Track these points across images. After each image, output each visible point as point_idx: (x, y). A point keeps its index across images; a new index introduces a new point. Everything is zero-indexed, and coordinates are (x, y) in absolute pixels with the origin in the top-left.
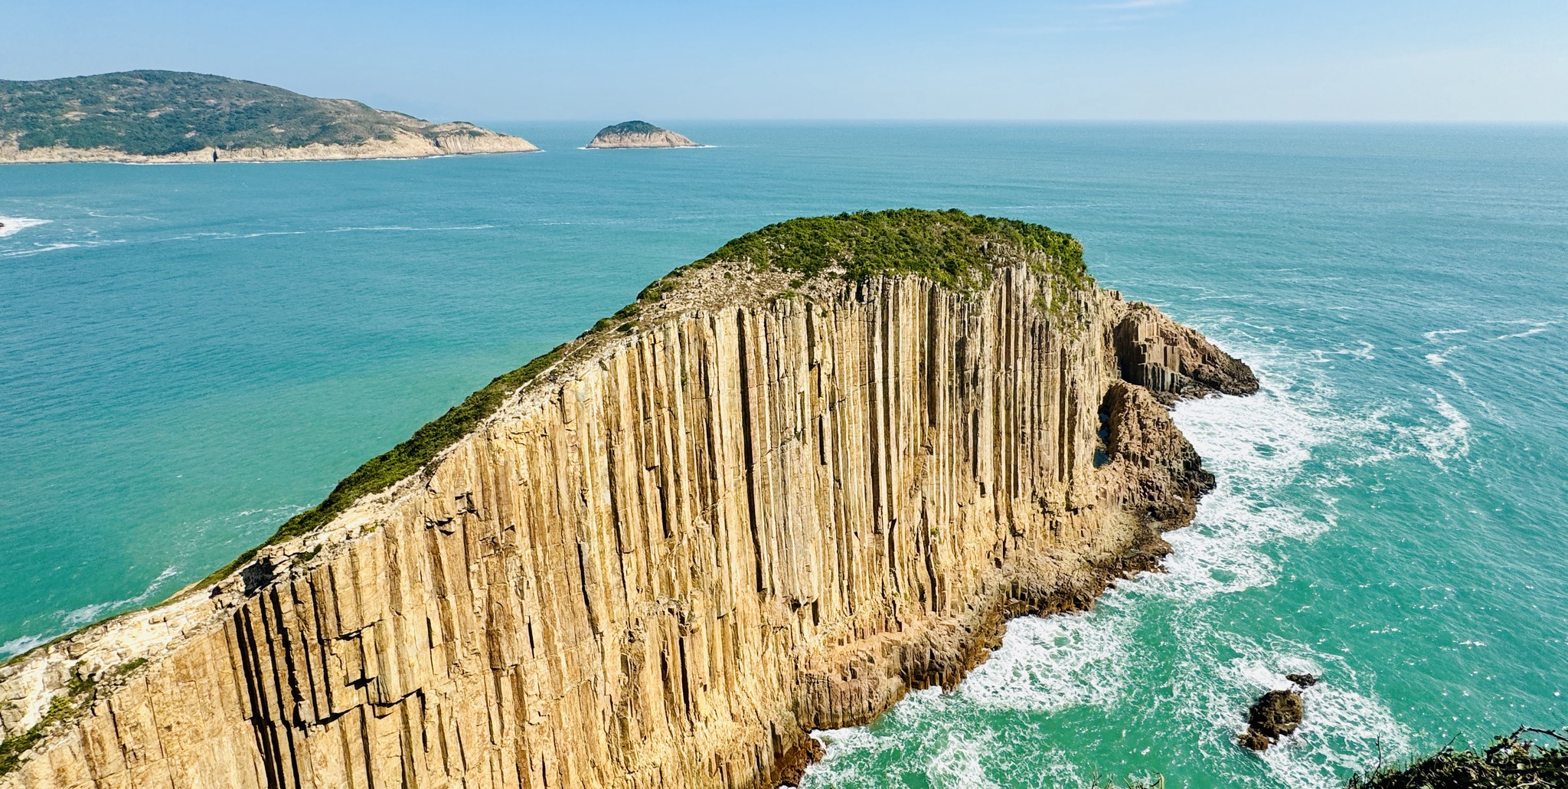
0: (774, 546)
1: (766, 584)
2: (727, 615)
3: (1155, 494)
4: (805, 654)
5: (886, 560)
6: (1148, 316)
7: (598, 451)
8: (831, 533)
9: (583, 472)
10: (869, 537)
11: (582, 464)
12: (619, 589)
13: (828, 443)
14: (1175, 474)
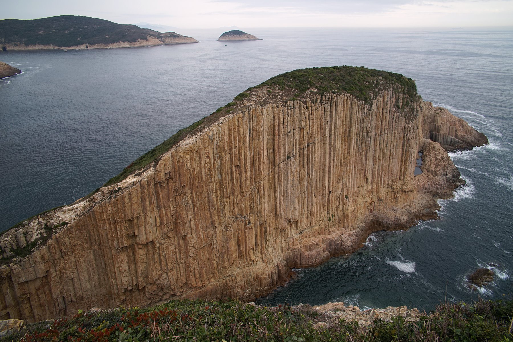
0: (282, 199)
1: (278, 213)
2: (263, 223)
3: (439, 187)
4: (292, 240)
5: (326, 207)
7: (216, 158)
8: (305, 195)
9: (210, 167)
10: (319, 198)
11: (210, 163)
12: (223, 211)
13: (306, 159)
14: (448, 180)
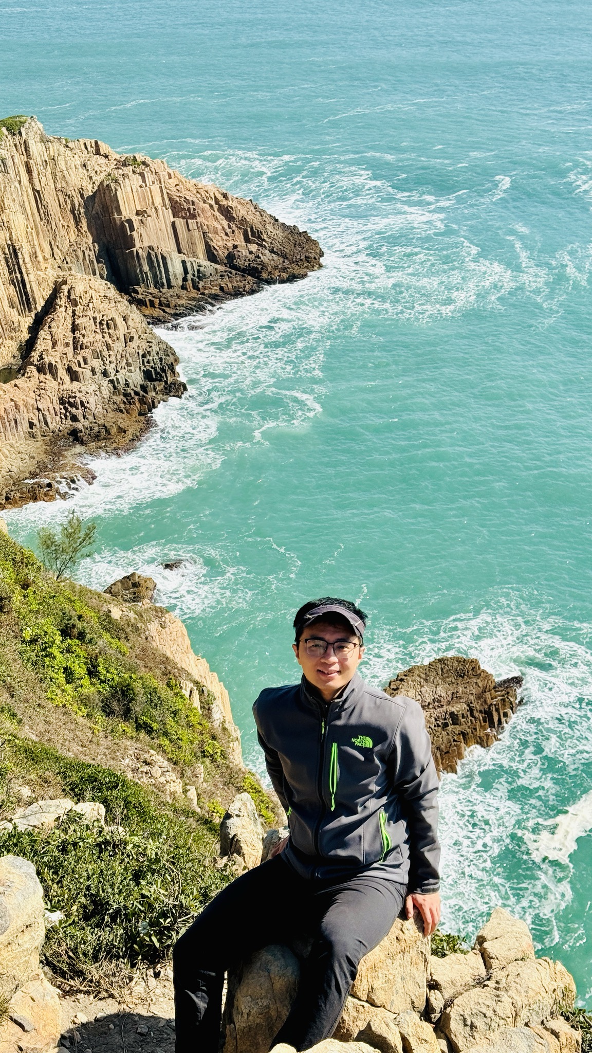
3: (79, 413)
6: (142, 175)
14: (121, 386)
